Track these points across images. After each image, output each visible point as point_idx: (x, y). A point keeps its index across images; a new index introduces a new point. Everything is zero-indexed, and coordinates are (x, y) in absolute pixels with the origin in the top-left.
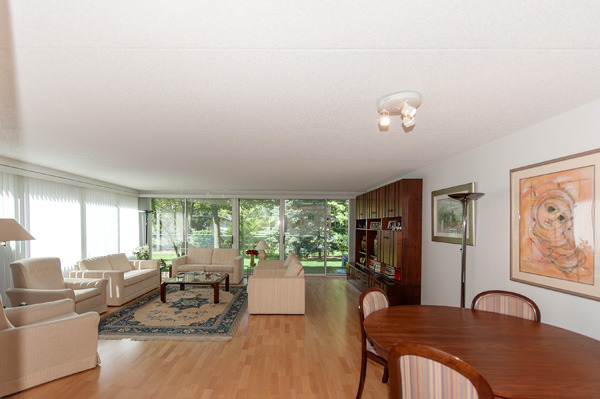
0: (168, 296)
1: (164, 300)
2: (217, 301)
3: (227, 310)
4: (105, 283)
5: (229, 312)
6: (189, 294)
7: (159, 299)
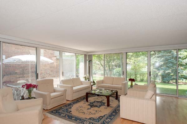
0: (89, 99)
1: (87, 101)
2: (108, 105)
3: (111, 112)
4: (65, 91)
5: (112, 114)
6: (99, 99)
7: (85, 100)
